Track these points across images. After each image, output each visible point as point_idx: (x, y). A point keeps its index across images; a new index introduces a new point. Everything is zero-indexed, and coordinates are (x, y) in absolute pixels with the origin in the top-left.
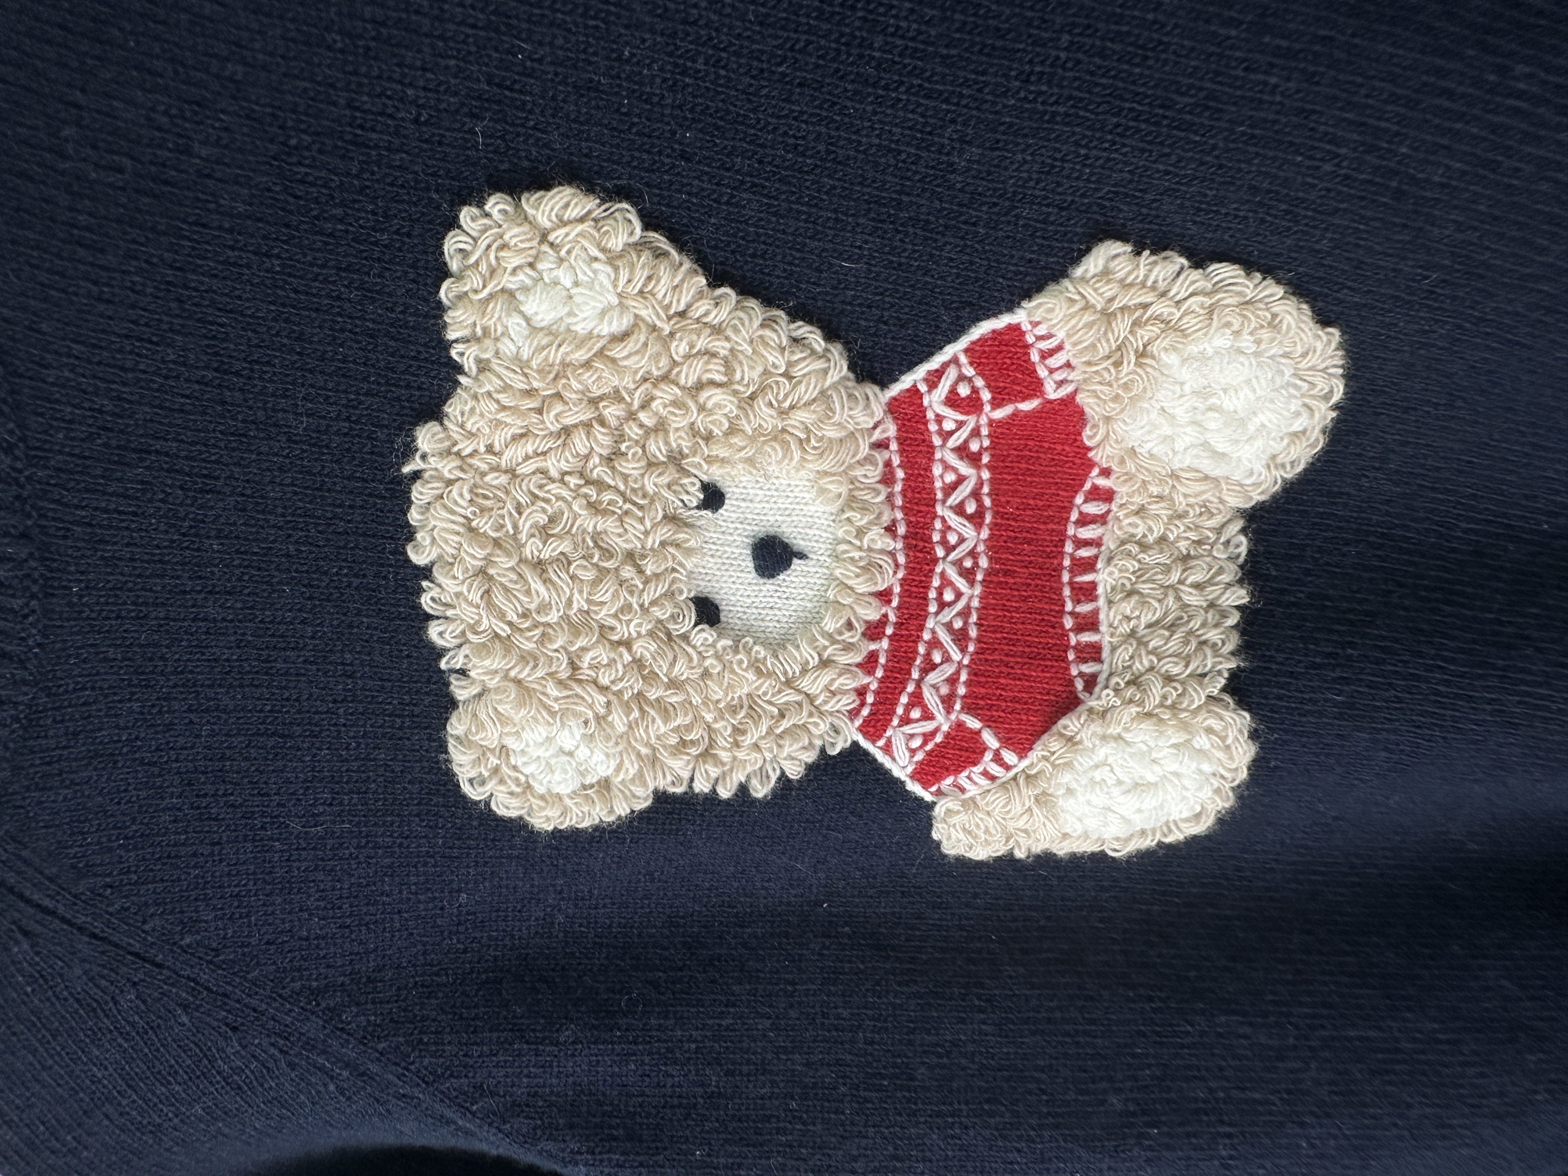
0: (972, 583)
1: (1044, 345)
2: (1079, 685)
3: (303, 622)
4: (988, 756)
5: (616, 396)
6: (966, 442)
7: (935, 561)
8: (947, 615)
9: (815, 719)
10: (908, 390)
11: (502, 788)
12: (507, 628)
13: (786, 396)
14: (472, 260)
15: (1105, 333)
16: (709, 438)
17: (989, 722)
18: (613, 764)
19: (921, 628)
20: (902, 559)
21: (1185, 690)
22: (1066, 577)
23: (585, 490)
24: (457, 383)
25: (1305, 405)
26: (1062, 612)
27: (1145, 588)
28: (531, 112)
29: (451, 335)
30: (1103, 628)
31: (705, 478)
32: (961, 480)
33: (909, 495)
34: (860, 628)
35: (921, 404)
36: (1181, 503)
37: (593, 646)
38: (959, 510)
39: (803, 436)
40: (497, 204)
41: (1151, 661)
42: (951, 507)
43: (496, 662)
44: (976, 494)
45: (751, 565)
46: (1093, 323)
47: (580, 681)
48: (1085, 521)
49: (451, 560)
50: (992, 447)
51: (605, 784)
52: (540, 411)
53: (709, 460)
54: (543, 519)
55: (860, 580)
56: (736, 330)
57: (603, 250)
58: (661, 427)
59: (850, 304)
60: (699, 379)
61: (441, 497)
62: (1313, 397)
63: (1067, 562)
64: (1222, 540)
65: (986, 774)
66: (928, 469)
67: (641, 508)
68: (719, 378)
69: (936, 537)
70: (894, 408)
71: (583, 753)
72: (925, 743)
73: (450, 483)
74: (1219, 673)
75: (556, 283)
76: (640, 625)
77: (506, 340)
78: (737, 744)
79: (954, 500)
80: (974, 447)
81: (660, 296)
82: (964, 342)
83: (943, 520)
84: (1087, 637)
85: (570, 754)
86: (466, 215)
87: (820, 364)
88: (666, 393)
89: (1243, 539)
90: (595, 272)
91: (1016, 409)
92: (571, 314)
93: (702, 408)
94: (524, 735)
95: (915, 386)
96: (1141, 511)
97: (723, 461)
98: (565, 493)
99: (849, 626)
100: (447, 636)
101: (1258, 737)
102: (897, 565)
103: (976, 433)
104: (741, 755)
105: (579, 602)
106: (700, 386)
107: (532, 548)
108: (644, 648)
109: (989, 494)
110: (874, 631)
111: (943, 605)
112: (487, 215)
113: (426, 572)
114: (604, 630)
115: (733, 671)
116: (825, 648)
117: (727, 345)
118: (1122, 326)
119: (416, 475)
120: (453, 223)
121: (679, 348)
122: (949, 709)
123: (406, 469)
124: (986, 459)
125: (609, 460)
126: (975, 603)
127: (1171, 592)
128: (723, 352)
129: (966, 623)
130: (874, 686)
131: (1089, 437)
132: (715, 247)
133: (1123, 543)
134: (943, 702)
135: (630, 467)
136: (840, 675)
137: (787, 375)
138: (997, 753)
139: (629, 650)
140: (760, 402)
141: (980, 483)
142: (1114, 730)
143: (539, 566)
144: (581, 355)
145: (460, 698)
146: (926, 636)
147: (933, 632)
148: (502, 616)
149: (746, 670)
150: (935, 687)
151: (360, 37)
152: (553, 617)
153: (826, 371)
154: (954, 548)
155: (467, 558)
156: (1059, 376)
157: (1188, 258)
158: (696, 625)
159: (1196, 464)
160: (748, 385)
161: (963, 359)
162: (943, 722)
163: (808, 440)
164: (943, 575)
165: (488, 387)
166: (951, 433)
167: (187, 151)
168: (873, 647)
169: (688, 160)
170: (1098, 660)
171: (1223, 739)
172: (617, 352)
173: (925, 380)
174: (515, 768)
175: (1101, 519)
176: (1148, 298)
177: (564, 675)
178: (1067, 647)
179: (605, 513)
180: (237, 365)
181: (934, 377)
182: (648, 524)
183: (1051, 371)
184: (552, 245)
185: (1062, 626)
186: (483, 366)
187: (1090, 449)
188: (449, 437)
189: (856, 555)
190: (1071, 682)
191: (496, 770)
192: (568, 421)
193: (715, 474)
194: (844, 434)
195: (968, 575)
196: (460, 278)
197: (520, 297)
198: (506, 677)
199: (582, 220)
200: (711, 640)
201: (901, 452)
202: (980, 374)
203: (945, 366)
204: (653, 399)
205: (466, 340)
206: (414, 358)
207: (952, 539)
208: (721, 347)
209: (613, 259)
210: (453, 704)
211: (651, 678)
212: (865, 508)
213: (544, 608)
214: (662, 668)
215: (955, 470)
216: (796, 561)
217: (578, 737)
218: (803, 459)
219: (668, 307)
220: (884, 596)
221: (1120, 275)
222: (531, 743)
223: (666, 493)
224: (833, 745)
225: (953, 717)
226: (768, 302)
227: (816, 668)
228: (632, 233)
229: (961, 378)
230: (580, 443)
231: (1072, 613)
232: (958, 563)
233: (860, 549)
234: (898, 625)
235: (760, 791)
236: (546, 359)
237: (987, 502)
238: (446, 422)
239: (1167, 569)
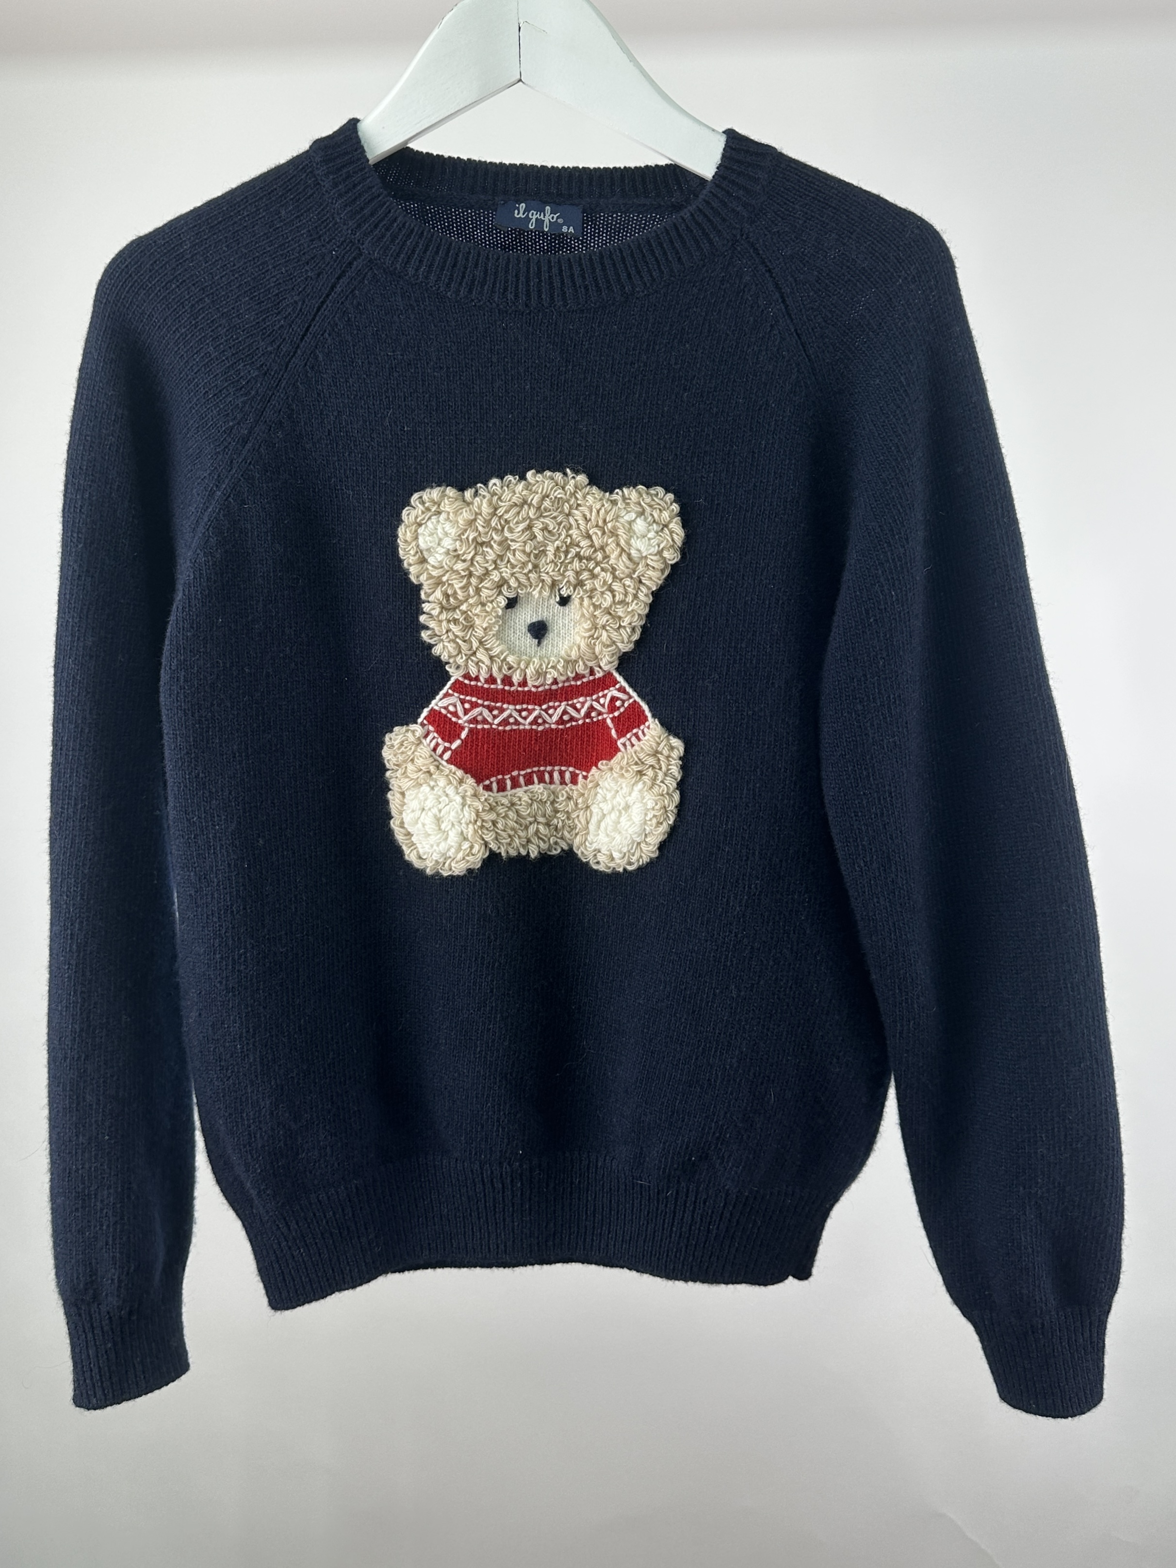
0: (531, 724)
1: (640, 733)
2: (487, 782)
3: (494, 423)
4: (447, 745)
5: (606, 557)
6: (595, 709)
7: (540, 705)
8: (516, 714)
9: (464, 658)
10: (616, 680)
11: (420, 512)
12: (501, 514)
13: (611, 627)
14: (655, 498)
15: (648, 755)
16: (591, 597)
17: (465, 742)
18: (436, 564)
19: (509, 703)
20: (540, 689)
21: (491, 831)
22: (536, 769)
23: (565, 546)
24: (606, 492)
25: (625, 854)
26: (519, 770)
27: (535, 806)
28: (709, 520)
29: (625, 490)
30: (514, 791)
31: (573, 597)
32: (578, 711)
33: (570, 689)
34: (508, 673)
35: (610, 687)
36: (574, 815)
37: (495, 553)
38: (565, 712)
39: (595, 637)
40: (675, 507)
41: (501, 814)
42: (565, 708)
43: (486, 509)
44: (572, 719)
45: (534, 621)
46: (652, 748)
47: (476, 547)
48: (562, 774)
49: (529, 488)
50: (593, 723)
51: (423, 561)
52: (597, 526)
53: (582, 599)
54: (551, 528)
55: (533, 670)
56: (637, 604)
57: (662, 549)
58: (594, 576)
59: (650, 650)
60: (615, 591)
61: (557, 485)
62: (629, 856)
63: (542, 768)
64: (559, 840)
65: (437, 745)
66: (582, 695)
67: (559, 570)
68: (617, 599)
69: (551, 704)
70: (609, 675)
71: (441, 550)
72: (451, 713)
73: (563, 488)
74: (499, 848)
75: (649, 531)
76: (506, 572)
77: (625, 512)
78: (449, 621)
79: (570, 710)
80: (593, 714)
81: (647, 572)
82: (638, 699)
83: (559, 706)
84: (509, 783)
85: (439, 544)
86: (670, 496)
87: (626, 640)
88: (609, 578)
89: (559, 850)
90: (654, 546)
91: (611, 729)
92: (638, 538)
93: (603, 593)
94: (448, 523)
95: (618, 682)
96: (569, 798)
97: (581, 604)
98: (563, 537)
99: (509, 669)
100: (494, 487)
101: (469, 873)
102: (537, 687)
103: (600, 713)
104: (444, 624)
105: (514, 546)
106: (612, 591)
107: (538, 525)
108: (495, 576)
109: (572, 726)
110: (507, 680)
111: (520, 711)
112: (671, 504)
113: (523, 477)
114: (501, 557)
115: (486, 617)
116: (499, 658)
117: (630, 601)
118: (651, 761)
119: (565, 474)
120: (667, 490)
121: (628, 582)
122: (470, 722)
123: (568, 470)
124: (587, 720)
125: (578, 555)
126: (521, 727)
127: (533, 819)
128: (627, 600)
129: (512, 724)
130: (479, 684)
131: (602, 764)
132: (666, 593)
133: (553, 793)
134: (474, 718)
135: (576, 565)
136: (487, 666)
137: (620, 626)
138: (449, 749)
139: (494, 569)
140: (608, 617)
141: (577, 720)
142: (469, 802)
143: (530, 527)
144: (622, 543)
145: (466, 493)
146: (505, 706)
147: (508, 709)
148: (507, 512)
149: (488, 622)
150: (481, 714)
151: (728, 457)
152: (507, 534)
153: (623, 642)
154: (547, 713)
155: (532, 497)
156: (628, 743)
157: (681, 780)
158: (507, 598)
159: (594, 815)
160: (614, 611)
161: (631, 701)
162: (463, 720)
163: (594, 639)
164: (534, 710)
165: (606, 505)
166: (599, 702)
167: (685, 390)
168: (499, 681)
169: (697, 580)
170: (498, 791)
171: (468, 855)
172: (624, 557)
173: (621, 686)
174: (429, 518)
175: (563, 782)
176: (664, 769)
177: (479, 540)
178: (503, 775)
179: (555, 555)
180: (605, 402)
181: (622, 690)
182: (551, 574)
183: (629, 739)
184: (662, 529)
185: (512, 771)
186: (614, 503)
187: (597, 766)
188: (583, 488)
189: (544, 666)
190: (488, 778)
191: (428, 509)
192: (594, 537)
193: (575, 601)
194: (597, 654)
195: (535, 722)
196: (648, 494)
197: (643, 517)
198: (476, 514)
199: (673, 540)
200: (500, 605)
201: (589, 682)
202: (626, 709)
203: (628, 694)
204: (606, 572)
205: (623, 496)
206: (613, 473)
207: (551, 711)
208: (630, 598)
209: (660, 553)
210: (462, 489)
211: (481, 579)
212: (565, 667)
213: (511, 530)
214: (487, 584)
215: (583, 707)
216: (537, 641)
217: (448, 547)
218: (585, 638)
219: (643, 576)
220: (524, 683)
221: (672, 755)
222: (444, 526)
223: (566, 580)
224: (451, 667)
225: (466, 724)
226: (648, 616)
227: (489, 655)
228: (670, 560)
229: (623, 701)
230: (584, 543)
231: (519, 775)
232: (539, 716)
233: (547, 668)
234: (509, 692)
235: (425, 635)
236: (619, 528)
237: (568, 725)
238: (589, 487)
239: (544, 816)
